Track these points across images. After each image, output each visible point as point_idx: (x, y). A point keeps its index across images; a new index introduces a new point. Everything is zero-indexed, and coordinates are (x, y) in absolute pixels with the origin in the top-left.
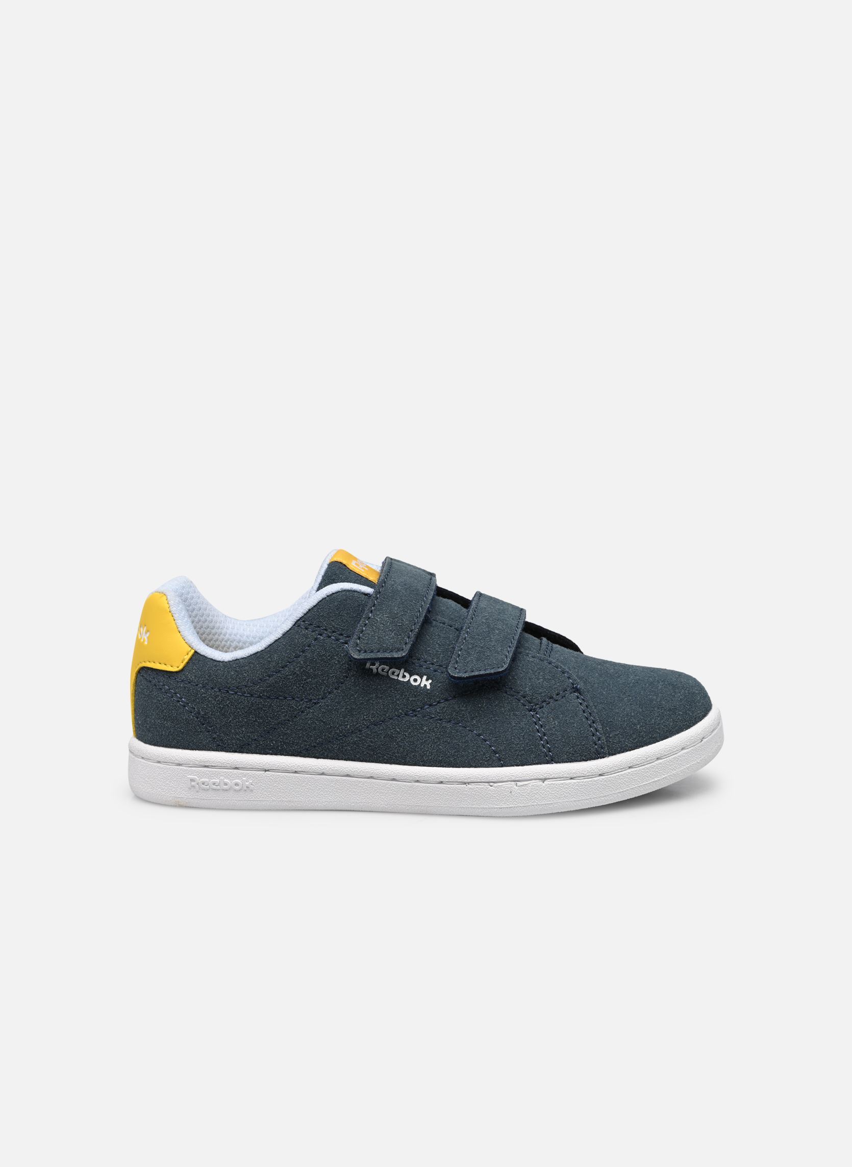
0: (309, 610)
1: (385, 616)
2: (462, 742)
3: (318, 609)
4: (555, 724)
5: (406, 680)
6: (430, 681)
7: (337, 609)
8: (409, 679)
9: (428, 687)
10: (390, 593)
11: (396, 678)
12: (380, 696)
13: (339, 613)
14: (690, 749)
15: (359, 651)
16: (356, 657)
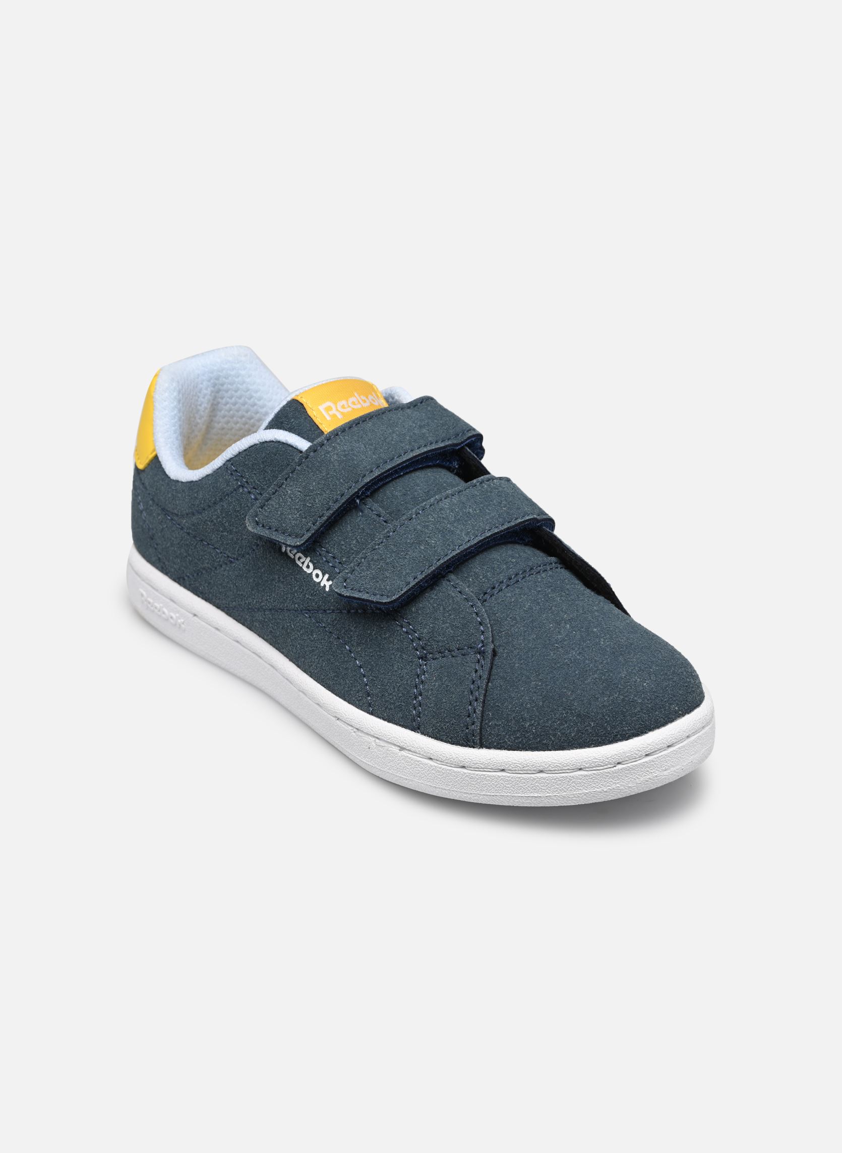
0: (240, 453)
1: (297, 489)
2: (343, 667)
3: (247, 455)
4: (435, 685)
5: (309, 571)
6: (330, 583)
7: (263, 462)
8: (312, 572)
9: (327, 589)
10: (318, 462)
11: (301, 565)
12: (282, 580)
13: (264, 468)
14: (590, 772)
15: (257, 523)
16: (250, 528)
